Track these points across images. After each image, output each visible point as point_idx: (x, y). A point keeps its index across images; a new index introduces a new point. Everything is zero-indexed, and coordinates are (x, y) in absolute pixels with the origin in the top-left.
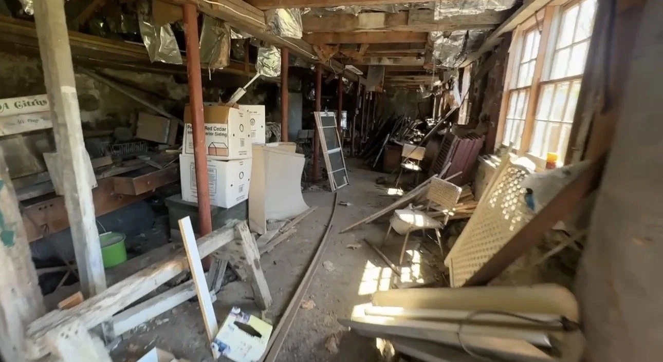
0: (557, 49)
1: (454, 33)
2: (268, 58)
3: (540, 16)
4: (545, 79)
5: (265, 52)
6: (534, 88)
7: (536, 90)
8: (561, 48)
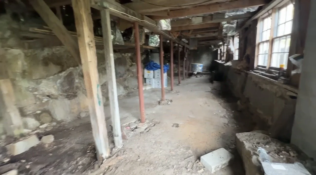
0: (279, 24)
1: (232, 22)
2: (153, 39)
3: (270, 12)
4: (275, 37)
5: (152, 37)
6: (270, 41)
7: (272, 42)
8: (281, 24)
